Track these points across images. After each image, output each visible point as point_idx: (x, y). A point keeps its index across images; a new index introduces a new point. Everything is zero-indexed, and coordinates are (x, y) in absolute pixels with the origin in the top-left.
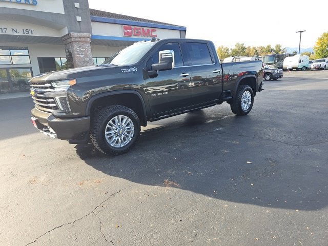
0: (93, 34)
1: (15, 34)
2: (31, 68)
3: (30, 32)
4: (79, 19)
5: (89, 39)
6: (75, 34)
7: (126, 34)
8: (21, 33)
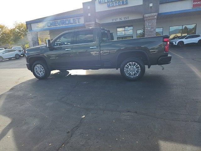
0: (160, 13)
1: (121, 20)
2: (132, 36)
3: (127, 18)
4: (151, 5)
5: (156, 17)
6: (147, 15)
7: (194, 6)
8: (123, 20)
